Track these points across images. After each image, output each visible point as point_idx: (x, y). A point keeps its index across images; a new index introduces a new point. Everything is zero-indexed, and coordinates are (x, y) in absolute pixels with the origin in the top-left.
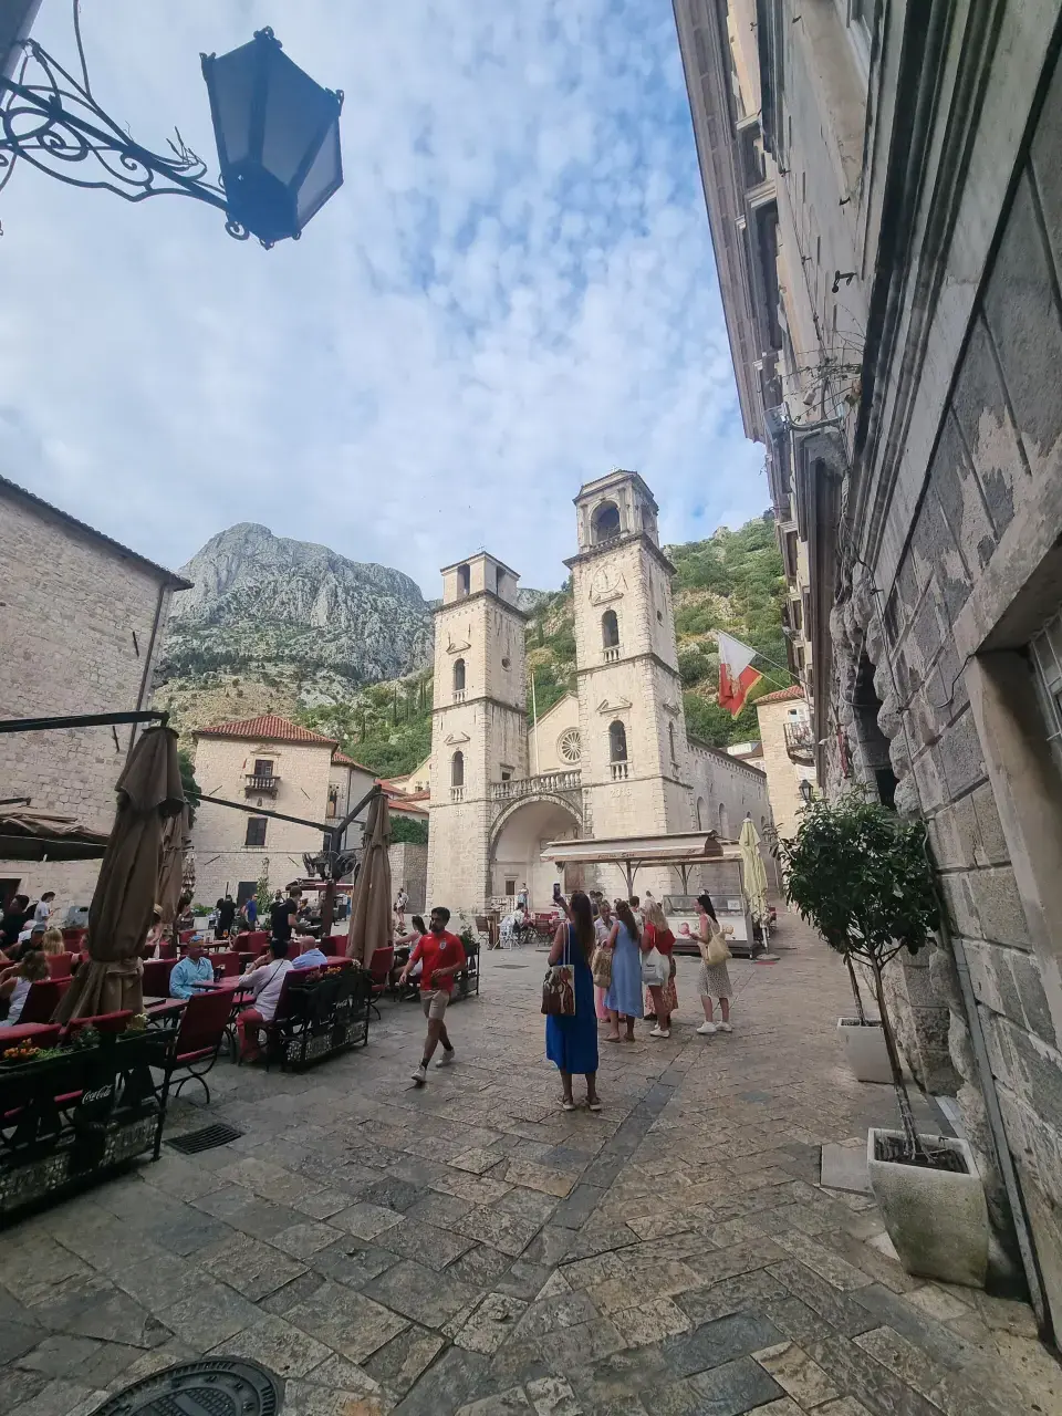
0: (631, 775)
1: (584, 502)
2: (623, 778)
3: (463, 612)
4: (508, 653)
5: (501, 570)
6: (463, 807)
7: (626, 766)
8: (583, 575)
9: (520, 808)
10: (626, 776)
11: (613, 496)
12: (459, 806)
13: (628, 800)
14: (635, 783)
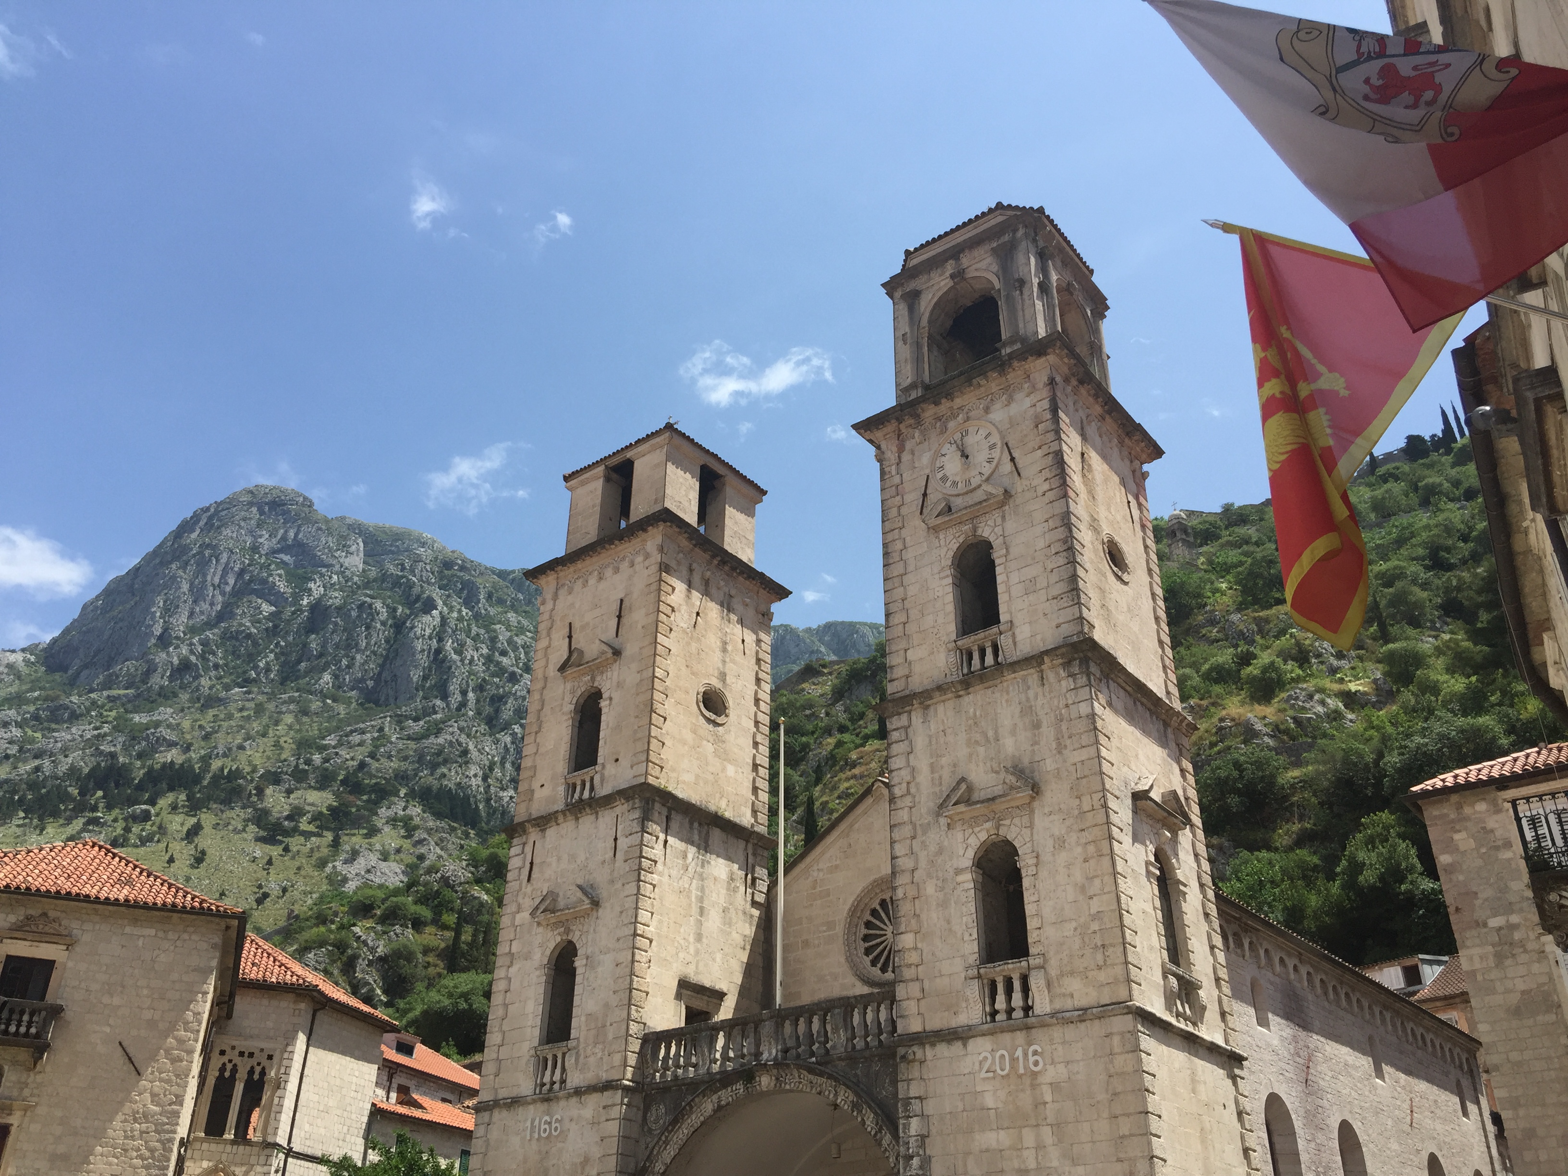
0: (1043, 1007)
1: (912, 285)
2: (1018, 1014)
3: (609, 572)
4: (723, 677)
5: (716, 476)
7: (1025, 979)
8: (906, 457)
9: (719, 1108)
10: (1027, 1009)
11: (983, 265)
12: (554, 1106)
13: (1034, 1086)
14: (1057, 1033)
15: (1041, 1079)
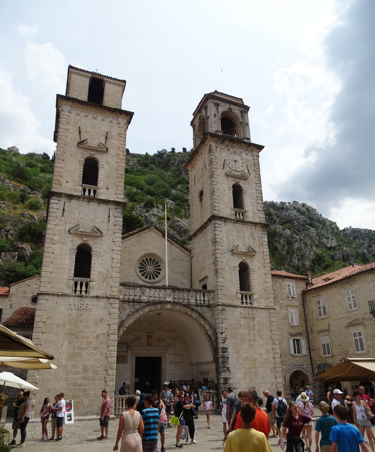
0: (255, 305)
1: (216, 101)
2: (249, 305)
6: (87, 301)
7: (250, 296)
8: (218, 150)
10: (251, 303)
12: (84, 299)
13: (253, 321)
14: (258, 310)
15: (255, 320)
